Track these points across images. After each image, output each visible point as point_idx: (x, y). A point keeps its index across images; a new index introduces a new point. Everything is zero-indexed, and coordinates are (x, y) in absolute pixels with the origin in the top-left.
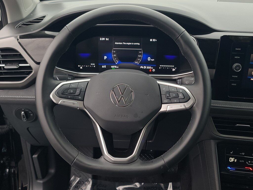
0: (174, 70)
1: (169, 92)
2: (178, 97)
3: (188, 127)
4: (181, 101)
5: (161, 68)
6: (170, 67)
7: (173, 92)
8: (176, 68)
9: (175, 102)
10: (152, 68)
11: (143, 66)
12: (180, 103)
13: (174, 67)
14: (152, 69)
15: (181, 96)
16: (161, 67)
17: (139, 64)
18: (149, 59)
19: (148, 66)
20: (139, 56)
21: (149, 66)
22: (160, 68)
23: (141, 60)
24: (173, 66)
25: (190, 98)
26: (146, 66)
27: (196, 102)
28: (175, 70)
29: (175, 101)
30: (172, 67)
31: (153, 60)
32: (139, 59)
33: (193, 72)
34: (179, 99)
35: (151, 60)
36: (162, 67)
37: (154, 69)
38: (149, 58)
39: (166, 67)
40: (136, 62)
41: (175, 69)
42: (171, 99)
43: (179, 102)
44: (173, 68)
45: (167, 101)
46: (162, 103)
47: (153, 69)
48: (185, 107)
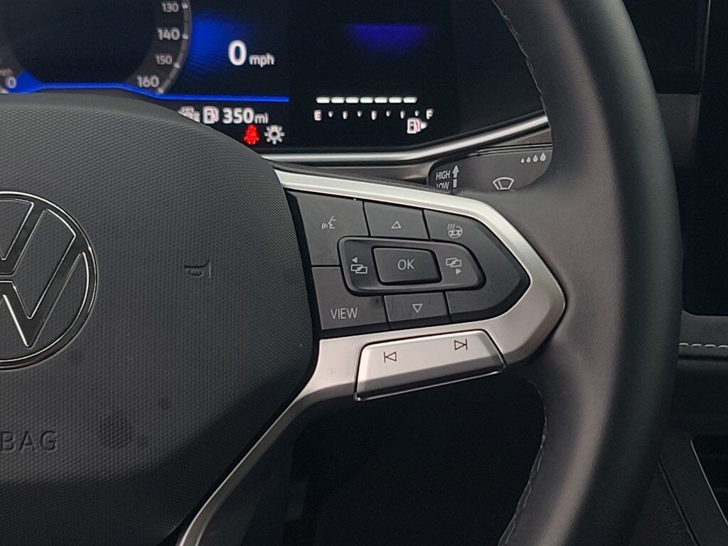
0: (415, 126)
1: (369, 246)
2: (439, 280)
3: (524, 503)
4: (459, 303)
5: (324, 115)
6: (388, 106)
7: (398, 243)
8: (429, 114)
9: (414, 317)
10: (264, 118)
11: (199, 109)
12: (450, 319)
13: (420, 107)
14: (261, 128)
15: (455, 267)
16: (324, 107)
17: (168, 92)
18: (237, 54)
19: (233, 106)
20: (164, 34)
21: (243, 105)
22: (317, 115)
23: (177, 66)
24: (410, 100)
25: (524, 283)
26: (220, 106)
27: (572, 305)
28: (424, 126)
29: (418, 308)
30: (403, 106)
31: (266, 60)
32: (163, 59)
33: (544, 120)
34: (444, 291)
35: (254, 59)
36: (330, 106)
37: (274, 128)
38: (238, 50)
39: (359, 106)
40: (144, 82)
41: (422, 117)
42: (383, 294)
43: (444, 313)
44: (410, 115)
45: (353, 313)
46: (319, 333)
47: (271, 123)
48: (489, 349)
